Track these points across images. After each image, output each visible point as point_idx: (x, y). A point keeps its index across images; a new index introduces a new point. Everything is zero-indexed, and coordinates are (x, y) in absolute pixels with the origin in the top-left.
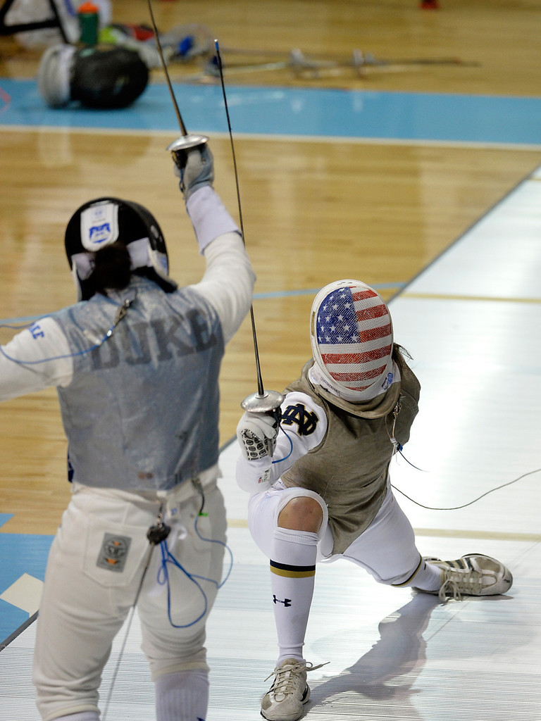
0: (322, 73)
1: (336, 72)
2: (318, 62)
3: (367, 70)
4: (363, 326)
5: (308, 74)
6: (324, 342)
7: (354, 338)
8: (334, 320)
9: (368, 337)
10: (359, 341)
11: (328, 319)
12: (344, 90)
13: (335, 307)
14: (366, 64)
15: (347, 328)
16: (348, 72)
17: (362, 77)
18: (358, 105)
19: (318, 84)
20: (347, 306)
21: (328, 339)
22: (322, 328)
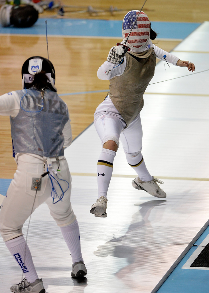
0: (99, 14)
1: (104, 14)
2: (97, 10)
3: (115, 13)
4: (139, 23)
5: (94, 14)
6: (126, 29)
7: (136, 27)
8: (129, 21)
9: (140, 27)
10: (137, 28)
11: (127, 20)
12: (107, 20)
13: (130, 16)
14: (114, 11)
15: (133, 23)
16: (108, 13)
17: (113, 15)
18: (112, 25)
19: (98, 18)
20: (134, 16)
21: (127, 27)
22: (125, 24)
